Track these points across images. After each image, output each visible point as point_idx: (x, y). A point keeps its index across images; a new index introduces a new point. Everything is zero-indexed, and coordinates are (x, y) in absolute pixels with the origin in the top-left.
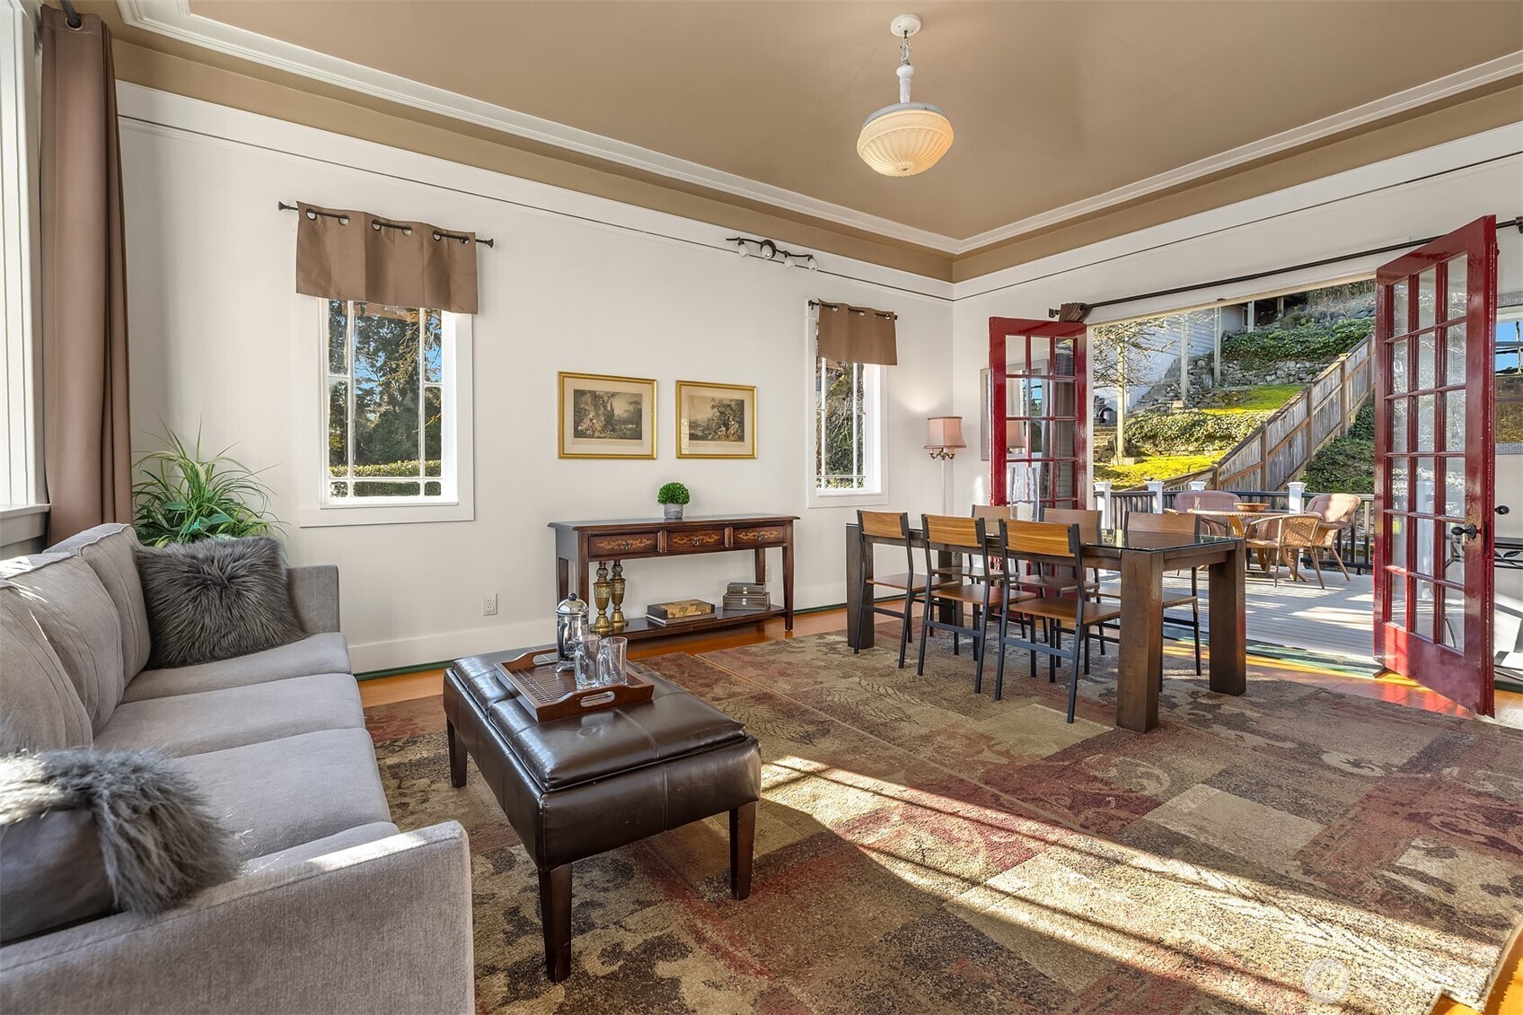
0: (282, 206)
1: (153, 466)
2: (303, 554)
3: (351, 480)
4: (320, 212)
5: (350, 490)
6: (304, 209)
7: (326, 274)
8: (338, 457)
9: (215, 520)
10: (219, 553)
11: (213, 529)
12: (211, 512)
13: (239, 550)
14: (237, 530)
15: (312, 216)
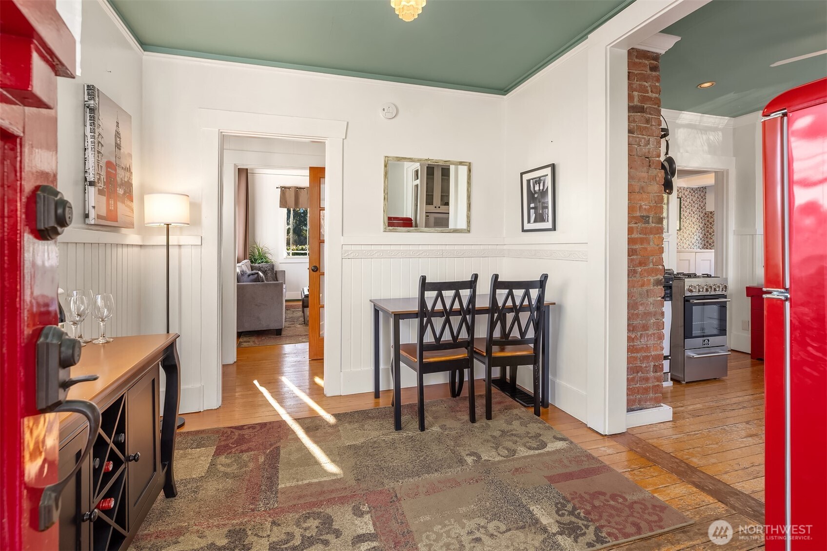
0: (277, 188)
1: (251, 249)
2: (279, 267)
3: (291, 252)
4: (285, 188)
5: (291, 254)
6: (282, 187)
7: (286, 202)
8: (288, 244)
9: (263, 260)
10: (264, 266)
11: (262, 262)
12: (262, 259)
13: (267, 266)
14: (266, 262)
15: (283, 189)
